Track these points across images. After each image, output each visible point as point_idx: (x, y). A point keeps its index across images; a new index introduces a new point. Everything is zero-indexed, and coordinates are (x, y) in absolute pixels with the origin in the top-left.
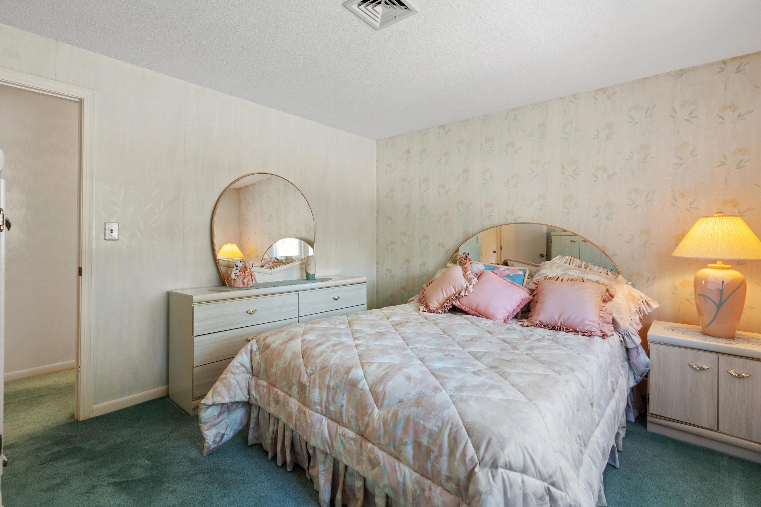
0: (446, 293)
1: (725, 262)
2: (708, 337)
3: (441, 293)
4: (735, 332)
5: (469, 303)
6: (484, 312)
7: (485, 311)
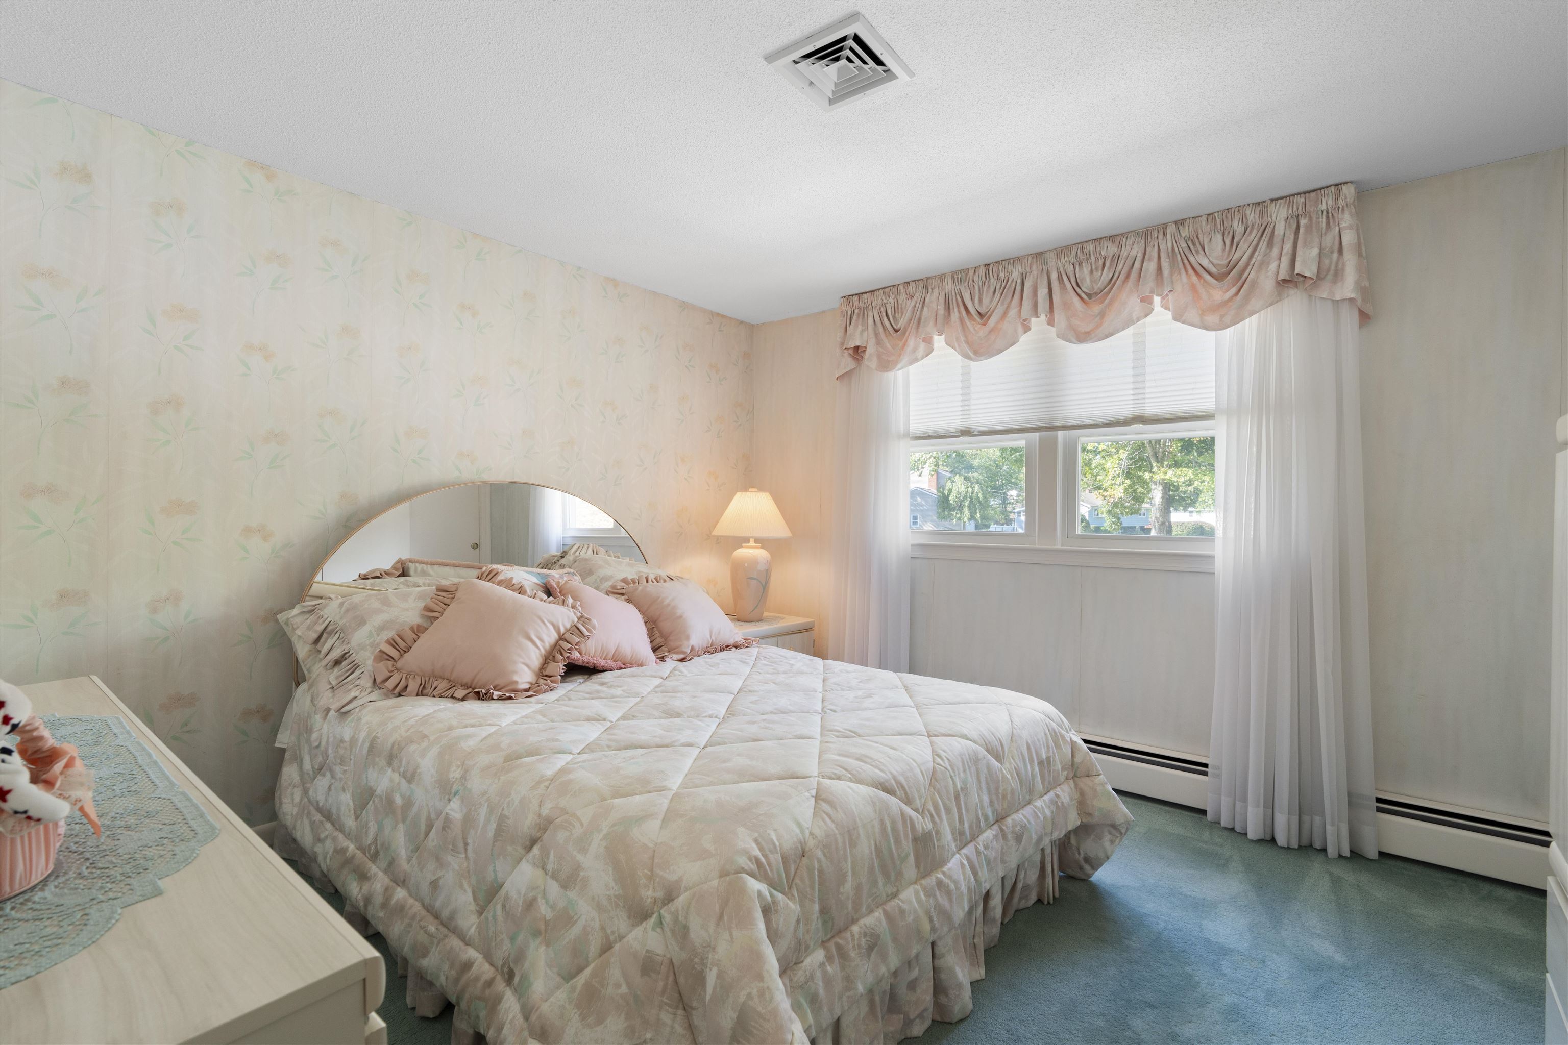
0: (541, 640)
1: (757, 540)
2: (753, 624)
3: (530, 644)
4: (762, 614)
5: (602, 648)
6: (632, 656)
7: (634, 655)
